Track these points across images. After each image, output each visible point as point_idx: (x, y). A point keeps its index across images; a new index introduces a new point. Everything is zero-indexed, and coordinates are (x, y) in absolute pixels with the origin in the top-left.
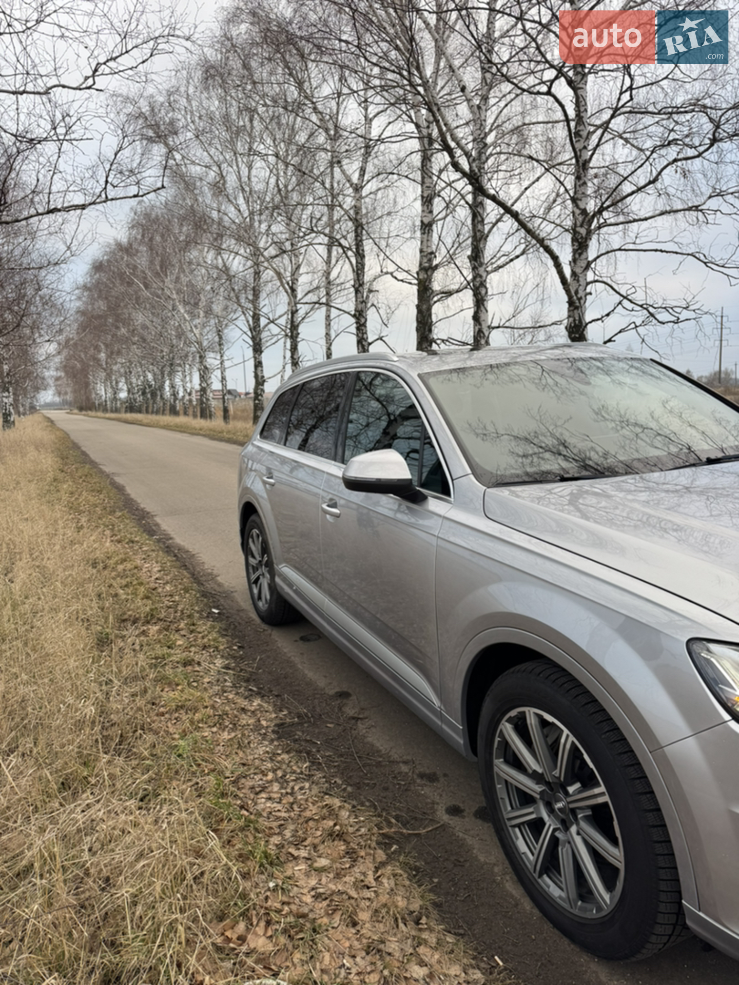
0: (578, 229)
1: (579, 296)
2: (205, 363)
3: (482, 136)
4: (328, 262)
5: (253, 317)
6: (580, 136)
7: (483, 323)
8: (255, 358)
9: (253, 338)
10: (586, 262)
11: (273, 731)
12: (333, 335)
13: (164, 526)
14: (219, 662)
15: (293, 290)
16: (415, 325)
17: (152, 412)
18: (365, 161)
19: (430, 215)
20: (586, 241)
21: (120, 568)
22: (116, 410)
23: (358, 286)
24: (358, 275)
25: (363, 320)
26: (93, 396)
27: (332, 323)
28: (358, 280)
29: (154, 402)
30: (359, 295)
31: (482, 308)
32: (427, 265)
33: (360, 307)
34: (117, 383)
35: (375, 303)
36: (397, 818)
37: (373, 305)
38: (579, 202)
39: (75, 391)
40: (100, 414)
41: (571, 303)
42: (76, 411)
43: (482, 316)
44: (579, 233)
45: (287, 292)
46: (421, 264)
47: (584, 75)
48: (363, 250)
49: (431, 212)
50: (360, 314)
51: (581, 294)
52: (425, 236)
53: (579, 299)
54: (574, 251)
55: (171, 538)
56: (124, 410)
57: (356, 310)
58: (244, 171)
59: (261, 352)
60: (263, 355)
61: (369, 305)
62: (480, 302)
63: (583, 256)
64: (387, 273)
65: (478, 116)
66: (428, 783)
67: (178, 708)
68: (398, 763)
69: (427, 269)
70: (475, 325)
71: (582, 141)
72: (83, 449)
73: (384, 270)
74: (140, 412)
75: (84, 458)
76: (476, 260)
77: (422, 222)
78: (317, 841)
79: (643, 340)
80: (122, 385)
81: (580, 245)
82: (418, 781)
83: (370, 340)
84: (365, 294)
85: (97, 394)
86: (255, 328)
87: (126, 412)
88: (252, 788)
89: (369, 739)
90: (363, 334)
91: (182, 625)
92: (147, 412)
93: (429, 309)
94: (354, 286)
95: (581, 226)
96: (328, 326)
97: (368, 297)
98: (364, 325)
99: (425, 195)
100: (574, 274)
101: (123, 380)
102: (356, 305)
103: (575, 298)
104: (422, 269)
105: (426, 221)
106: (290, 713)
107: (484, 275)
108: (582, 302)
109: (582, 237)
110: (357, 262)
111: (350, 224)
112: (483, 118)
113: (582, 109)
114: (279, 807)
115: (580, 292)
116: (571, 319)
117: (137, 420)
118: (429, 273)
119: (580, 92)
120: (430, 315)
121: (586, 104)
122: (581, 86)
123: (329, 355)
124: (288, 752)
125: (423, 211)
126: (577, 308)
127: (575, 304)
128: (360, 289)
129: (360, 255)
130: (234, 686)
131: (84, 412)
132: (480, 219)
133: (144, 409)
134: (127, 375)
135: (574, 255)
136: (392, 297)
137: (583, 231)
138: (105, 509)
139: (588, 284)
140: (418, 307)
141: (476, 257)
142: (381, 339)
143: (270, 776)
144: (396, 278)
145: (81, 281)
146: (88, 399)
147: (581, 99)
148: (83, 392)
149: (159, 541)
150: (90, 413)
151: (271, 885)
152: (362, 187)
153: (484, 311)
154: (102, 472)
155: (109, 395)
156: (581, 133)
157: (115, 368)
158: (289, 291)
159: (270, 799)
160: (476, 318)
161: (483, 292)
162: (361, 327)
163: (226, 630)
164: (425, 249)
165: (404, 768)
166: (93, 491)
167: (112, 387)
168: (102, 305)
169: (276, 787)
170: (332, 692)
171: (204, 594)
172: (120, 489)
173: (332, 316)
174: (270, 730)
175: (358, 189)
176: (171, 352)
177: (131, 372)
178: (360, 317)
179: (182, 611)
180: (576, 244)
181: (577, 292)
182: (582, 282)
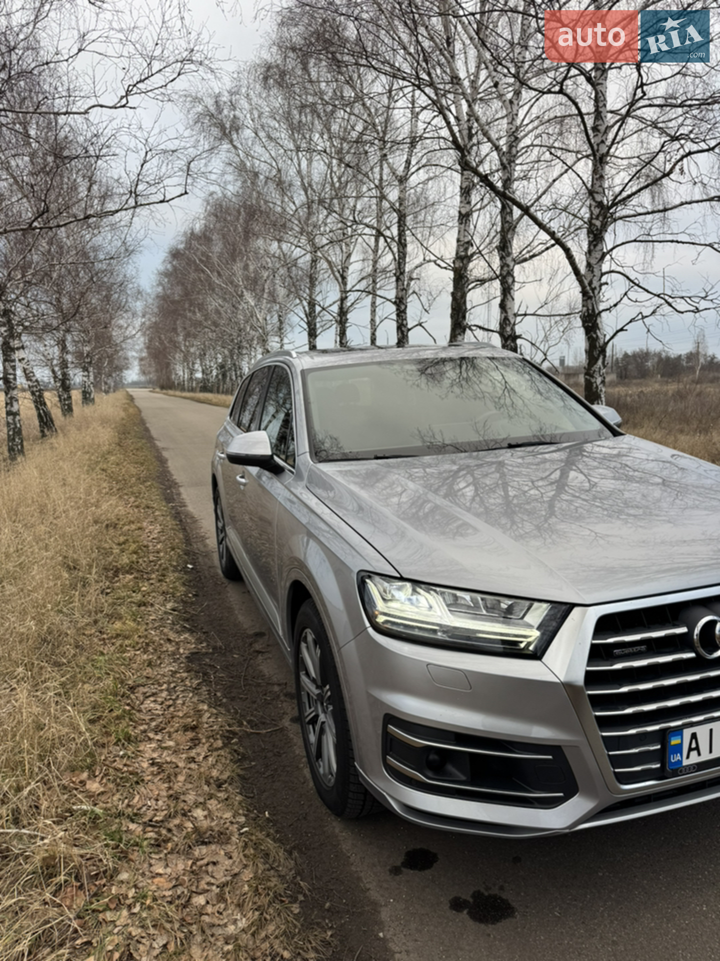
0: (594, 221)
1: (593, 286)
2: (267, 347)
3: (514, 129)
4: (375, 251)
5: (309, 303)
6: (599, 131)
7: (509, 311)
8: (310, 342)
9: (309, 323)
10: (601, 253)
11: (186, 657)
12: (378, 320)
13: (184, 496)
14: (169, 606)
15: (344, 278)
16: (449, 311)
17: (223, 392)
18: (410, 155)
19: (467, 206)
20: (601, 233)
21: (126, 528)
22: (192, 390)
23: (400, 274)
24: (399, 263)
25: (403, 307)
26: (173, 376)
27: (377, 309)
28: (400, 268)
29: (224, 383)
30: (400, 283)
31: (509, 297)
32: (463, 254)
33: (400, 294)
34: (193, 364)
35: (417, 290)
36: (249, 722)
37: (414, 292)
38: (596, 195)
39: (157, 371)
40: (178, 393)
41: (584, 293)
42: (158, 390)
43: (509, 304)
44: (595, 225)
45: (337, 279)
46: (457, 253)
47: (604, 71)
48: (405, 240)
49: (469, 203)
50: (400, 302)
51: (595, 284)
52: (463, 226)
53: (593, 290)
54: (590, 243)
55: (185, 506)
56: (198, 389)
57: (396, 298)
58: (304, 163)
59: (316, 336)
60: (318, 339)
61: (411, 291)
62: (507, 291)
63: (598, 248)
64: (430, 261)
65: (510, 110)
66: (289, 700)
67: (118, 636)
68: (274, 684)
69: (463, 259)
70: (502, 313)
71: (600, 135)
72: (148, 425)
73: (427, 258)
74: (211, 391)
75: (146, 434)
76: (503, 250)
77: (460, 212)
78: (172, 730)
79: (649, 331)
80: (197, 366)
81: (596, 236)
82: (282, 698)
83: (409, 326)
84: (406, 283)
85: (177, 374)
86: (310, 313)
87: (201, 391)
88: (145, 693)
89: (261, 667)
90: (403, 320)
91: (154, 576)
92: (218, 392)
93: (464, 296)
94: (395, 274)
95: (597, 218)
96: (373, 312)
97: (408, 285)
98: (404, 312)
99: (464, 186)
100: (589, 265)
101: (198, 361)
102: (397, 292)
103: (588, 288)
104: (459, 257)
105: (464, 211)
106: (208, 645)
107: (512, 264)
108: (596, 292)
109: (597, 229)
110: (399, 251)
111: (395, 214)
112: (515, 112)
113: (601, 104)
114: (159, 707)
115: (594, 282)
116: (585, 309)
117: (208, 400)
118: (465, 262)
119: (599, 88)
120: (465, 302)
121: (605, 99)
122: (600, 81)
123: (373, 341)
124: (188, 672)
125: (461, 202)
126: (590, 298)
127: (589, 293)
128: (401, 277)
129: (402, 244)
130: (173, 624)
131: (164, 391)
132: (508, 210)
133: (215, 389)
134: (202, 356)
135: (589, 247)
136: (434, 284)
137: (598, 223)
138: (139, 479)
139: (603, 274)
140: (453, 294)
141: (504, 247)
142: (420, 324)
143: (165, 686)
144: (439, 266)
145: (161, 268)
146: (169, 378)
147: (600, 95)
148: (164, 371)
149: (173, 507)
150: (171, 392)
151: (121, 753)
152: (406, 179)
153: (510, 299)
154: (154, 446)
155: (186, 376)
156: (599, 128)
157: (192, 350)
158: (340, 279)
159: (155, 701)
160: (503, 306)
161: (510, 280)
162: (401, 314)
163: (190, 581)
164: (462, 239)
165: (276, 688)
166: (136, 463)
167: (188, 368)
168: (178, 290)
169: (164, 694)
170: (251, 632)
171: (187, 553)
172: (162, 461)
173: (377, 303)
174: (184, 656)
175: (403, 180)
176: (239, 335)
177: (205, 354)
178: (400, 303)
179: (160, 565)
180: (592, 236)
181: (590, 283)
182: (597, 273)
